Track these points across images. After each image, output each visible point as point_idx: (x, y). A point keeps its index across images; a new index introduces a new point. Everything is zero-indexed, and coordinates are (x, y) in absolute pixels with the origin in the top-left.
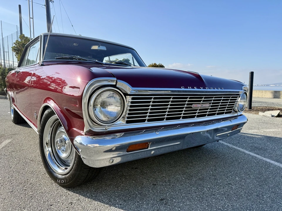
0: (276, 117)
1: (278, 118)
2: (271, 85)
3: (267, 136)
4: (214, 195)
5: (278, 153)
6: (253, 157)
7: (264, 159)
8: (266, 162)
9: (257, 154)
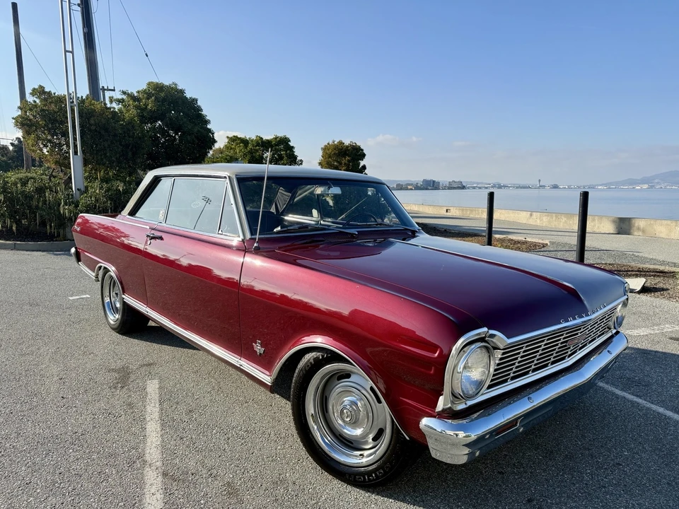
0: (639, 292)
1: (644, 297)
2: (598, 185)
3: (638, 349)
4: (605, 487)
5: (672, 391)
6: (632, 402)
7: (654, 407)
8: (659, 413)
9: (637, 396)
